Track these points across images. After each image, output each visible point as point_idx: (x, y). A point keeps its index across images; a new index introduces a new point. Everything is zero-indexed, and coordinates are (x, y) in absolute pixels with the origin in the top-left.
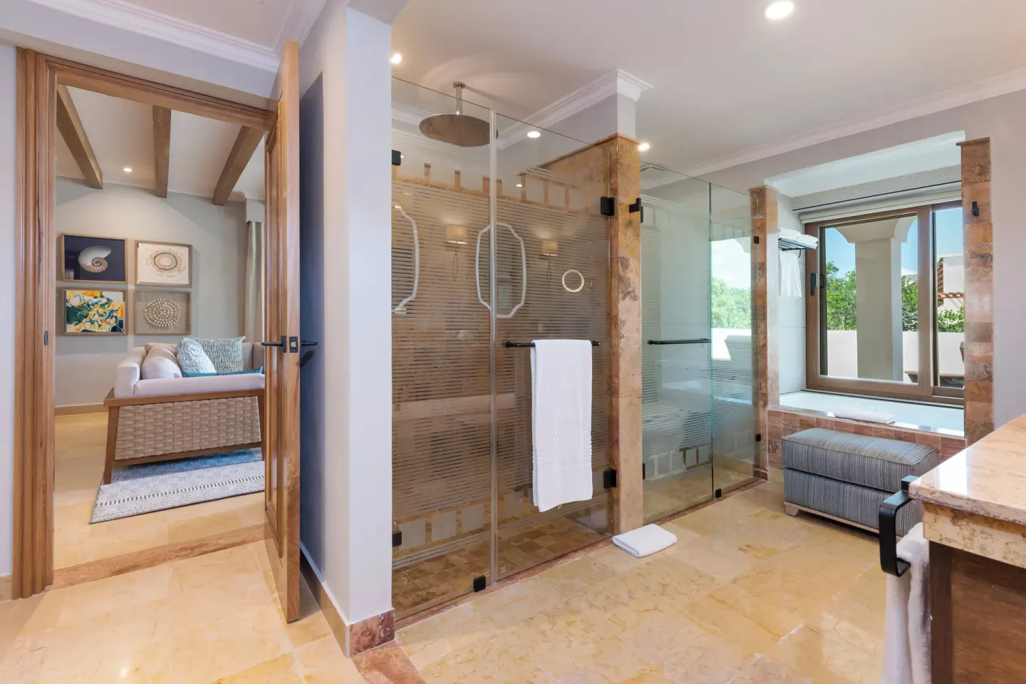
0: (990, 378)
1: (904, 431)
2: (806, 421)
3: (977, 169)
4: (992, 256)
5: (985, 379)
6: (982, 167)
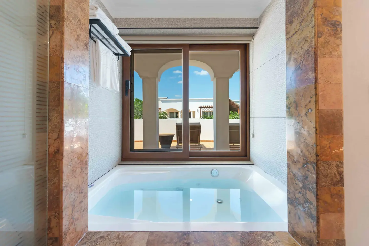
0: (341, 182)
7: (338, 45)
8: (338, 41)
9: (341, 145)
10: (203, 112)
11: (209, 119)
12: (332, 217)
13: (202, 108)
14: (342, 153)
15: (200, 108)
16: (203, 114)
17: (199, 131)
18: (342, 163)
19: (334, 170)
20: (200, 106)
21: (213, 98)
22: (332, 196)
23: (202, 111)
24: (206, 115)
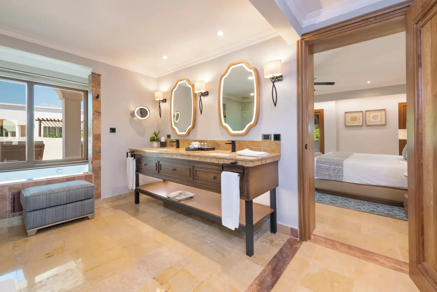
0: (100, 152)
1: (70, 177)
2: (13, 187)
3: (97, 83)
4: (101, 113)
5: (98, 153)
6: (98, 83)
7: (100, 118)
8: (100, 117)
9: (100, 143)
10: (45, 128)
11: (56, 137)
12: (97, 161)
13: (43, 122)
14: (100, 145)
15: (38, 122)
16: (45, 131)
17: (41, 150)
18: (100, 147)
19: (98, 149)
20: (38, 118)
21: (61, 109)
22: (97, 156)
23: (42, 125)
24: (51, 132)
